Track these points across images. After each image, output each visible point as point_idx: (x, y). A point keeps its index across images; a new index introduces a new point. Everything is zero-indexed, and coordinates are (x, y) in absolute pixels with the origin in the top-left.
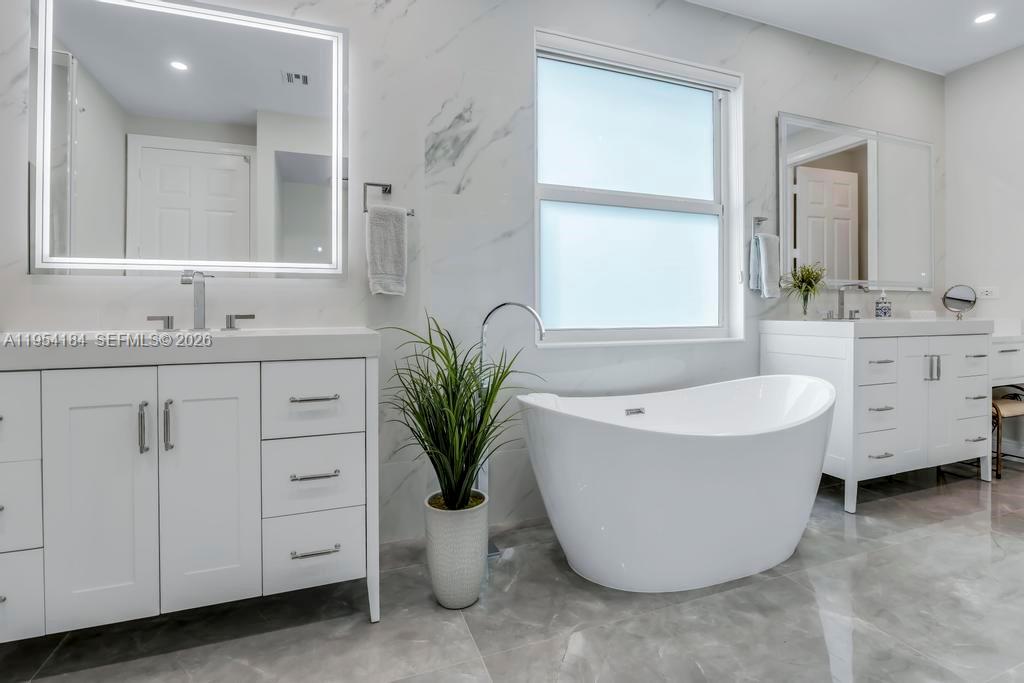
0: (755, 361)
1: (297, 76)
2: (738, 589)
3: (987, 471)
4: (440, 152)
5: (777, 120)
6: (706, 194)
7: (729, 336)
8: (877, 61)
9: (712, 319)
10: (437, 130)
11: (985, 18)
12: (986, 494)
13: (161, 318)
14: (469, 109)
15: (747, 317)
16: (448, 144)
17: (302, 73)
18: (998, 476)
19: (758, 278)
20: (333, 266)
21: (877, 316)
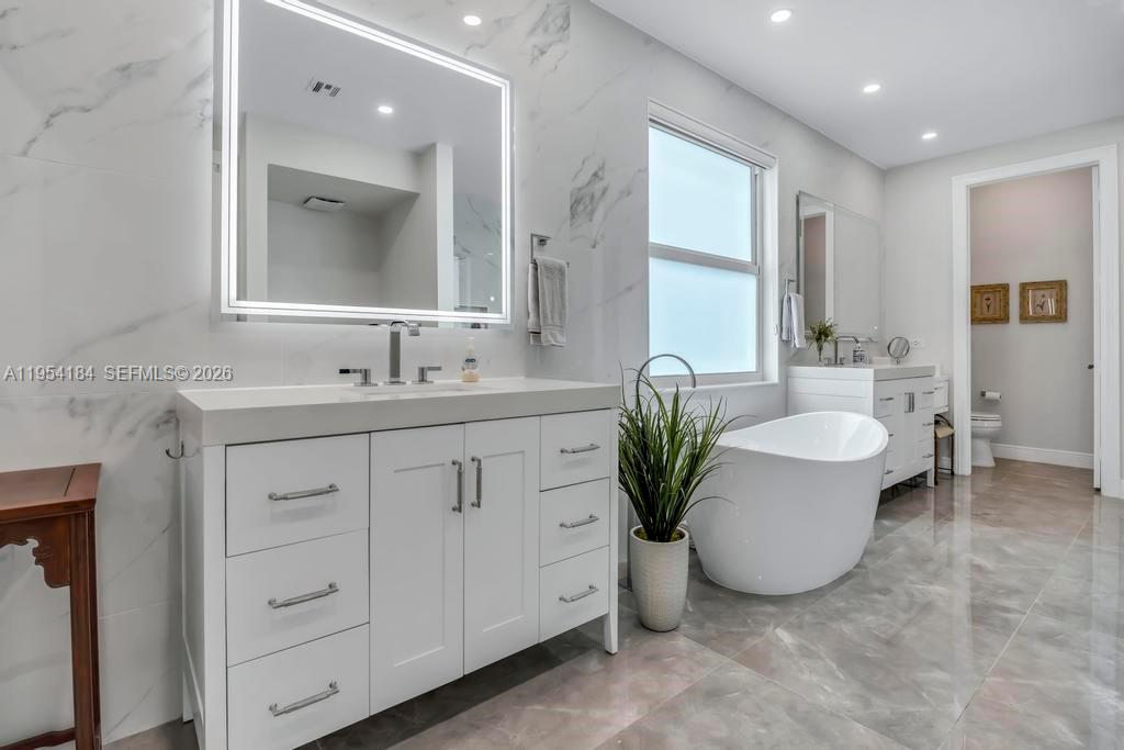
0: (785, 403)
1: (328, 87)
2: (848, 583)
3: (931, 481)
4: (581, 207)
5: (797, 197)
6: (745, 255)
7: (763, 380)
8: (852, 154)
9: (750, 365)
10: (579, 186)
11: (929, 136)
12: (931, 497)
13: (360, 371)
14: (602, 168)
15: (780, 364)
16: (587, 200)
17: (334, 84)
18: (936, 483)
19: (790, 331)
20: (503, 316)
21: (855, 361)
